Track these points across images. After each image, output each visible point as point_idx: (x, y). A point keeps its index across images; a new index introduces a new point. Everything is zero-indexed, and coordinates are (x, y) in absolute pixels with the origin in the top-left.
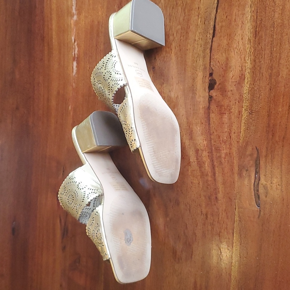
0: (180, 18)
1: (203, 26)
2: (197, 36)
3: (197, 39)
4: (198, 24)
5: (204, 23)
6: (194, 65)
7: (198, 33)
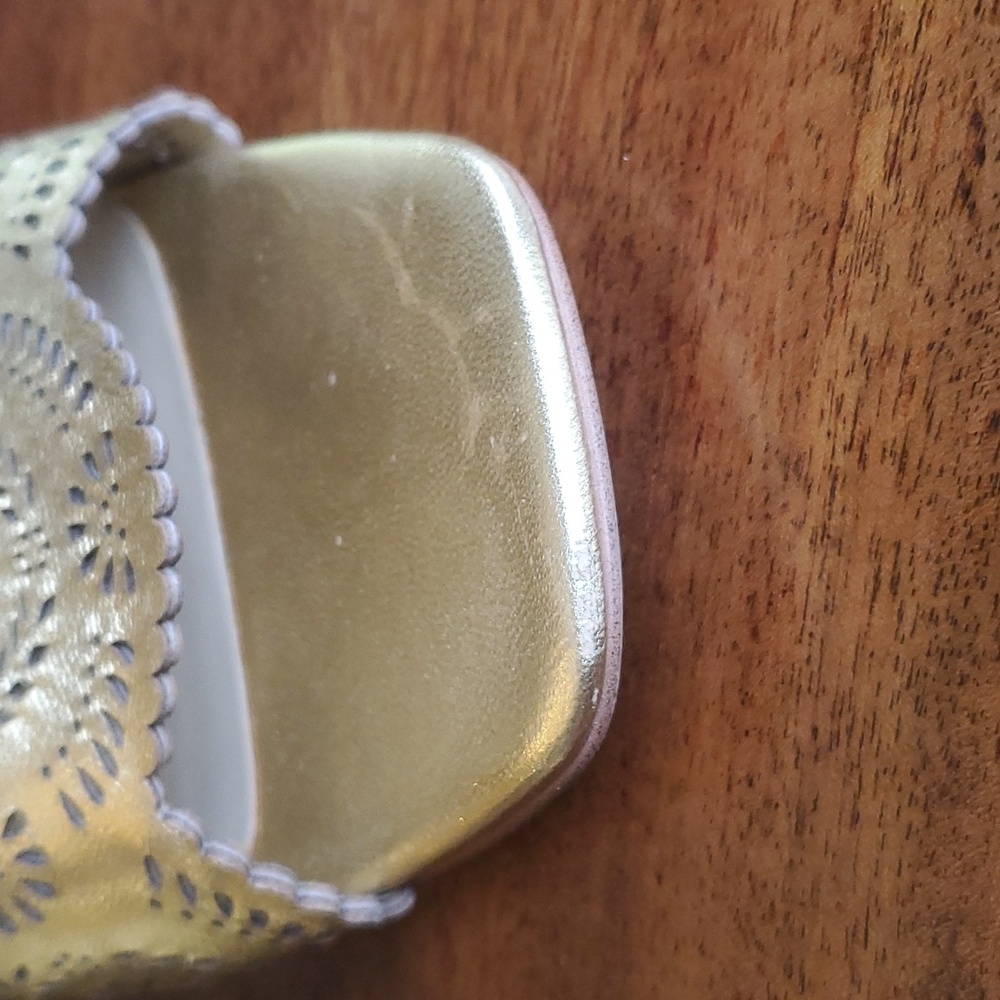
0: (576, 93)
1: (938, 245)
2: (819, 398)
3: (822, 449)
4: (858, 201)
5: (965, 193)
6: (767, 860)
7: (835, 353)
